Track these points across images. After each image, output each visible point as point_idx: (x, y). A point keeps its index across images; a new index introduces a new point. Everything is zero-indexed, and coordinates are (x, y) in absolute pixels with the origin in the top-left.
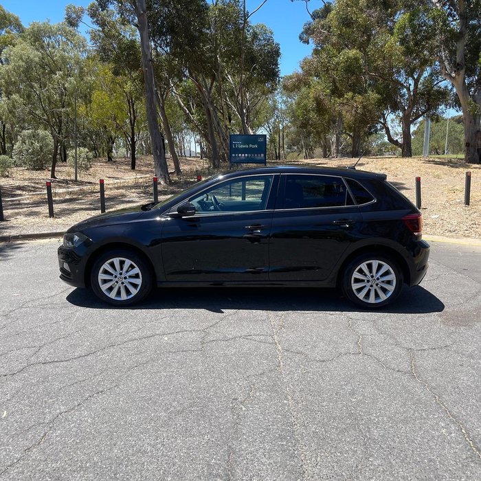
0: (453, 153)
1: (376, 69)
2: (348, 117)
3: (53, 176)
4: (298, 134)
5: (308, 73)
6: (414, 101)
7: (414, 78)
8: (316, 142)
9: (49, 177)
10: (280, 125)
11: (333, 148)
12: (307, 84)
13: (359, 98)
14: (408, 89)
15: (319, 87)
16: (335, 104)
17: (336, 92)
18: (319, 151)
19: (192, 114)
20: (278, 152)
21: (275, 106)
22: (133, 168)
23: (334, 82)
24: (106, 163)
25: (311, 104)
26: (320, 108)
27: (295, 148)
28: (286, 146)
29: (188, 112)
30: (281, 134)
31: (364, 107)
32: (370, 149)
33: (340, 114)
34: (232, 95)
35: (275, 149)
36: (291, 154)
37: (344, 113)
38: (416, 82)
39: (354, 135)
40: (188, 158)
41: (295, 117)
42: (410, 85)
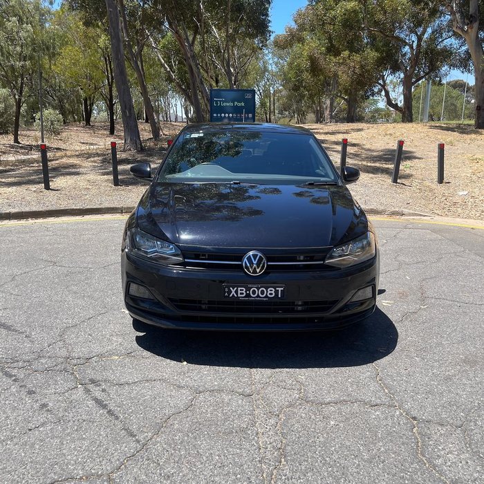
0: (449, 119)
1: (376, 23)
2: (344, 78)
3: (16, 141)
4: (289, 98)
5: (302, 28)
6: (415, 61)
7: (417, 35)
8: (309, 107)
9: (12, 142)
10: (271, 88)
11: (327, 113)
12: (301, 40)
13: (357, 57)
14: (411, 47)
15: (313, 44)
16: (331, 64)
17: (333, 50)
18: (311, 116)
19: (174, 72)
20: (268, 118)
21: (265, 67)
22: (112, 132)
23: (330, 39)
24: (84, 127)
25: (306, 64)
26: (315, 68)
27: (287, 113)
28: (276, 112)
29: (169, 70)
30: (272, 99)
31: (362, 67)
32: (363, 115)
33: (336, 75)
34: (218, 51)
35: (266, 114)
36: (282, 120)
37: (340, 73)
38: (420, 39)
39: (350, 98)
40: (173, 123)
41: (286, 80)
42: (413, 41)
